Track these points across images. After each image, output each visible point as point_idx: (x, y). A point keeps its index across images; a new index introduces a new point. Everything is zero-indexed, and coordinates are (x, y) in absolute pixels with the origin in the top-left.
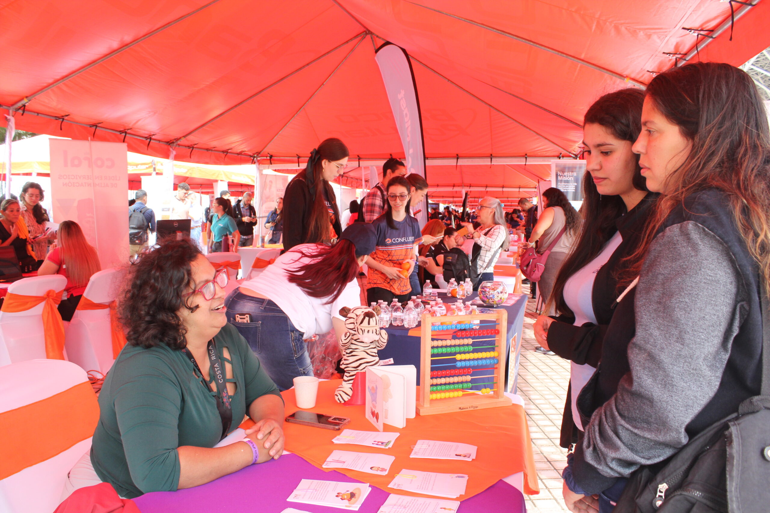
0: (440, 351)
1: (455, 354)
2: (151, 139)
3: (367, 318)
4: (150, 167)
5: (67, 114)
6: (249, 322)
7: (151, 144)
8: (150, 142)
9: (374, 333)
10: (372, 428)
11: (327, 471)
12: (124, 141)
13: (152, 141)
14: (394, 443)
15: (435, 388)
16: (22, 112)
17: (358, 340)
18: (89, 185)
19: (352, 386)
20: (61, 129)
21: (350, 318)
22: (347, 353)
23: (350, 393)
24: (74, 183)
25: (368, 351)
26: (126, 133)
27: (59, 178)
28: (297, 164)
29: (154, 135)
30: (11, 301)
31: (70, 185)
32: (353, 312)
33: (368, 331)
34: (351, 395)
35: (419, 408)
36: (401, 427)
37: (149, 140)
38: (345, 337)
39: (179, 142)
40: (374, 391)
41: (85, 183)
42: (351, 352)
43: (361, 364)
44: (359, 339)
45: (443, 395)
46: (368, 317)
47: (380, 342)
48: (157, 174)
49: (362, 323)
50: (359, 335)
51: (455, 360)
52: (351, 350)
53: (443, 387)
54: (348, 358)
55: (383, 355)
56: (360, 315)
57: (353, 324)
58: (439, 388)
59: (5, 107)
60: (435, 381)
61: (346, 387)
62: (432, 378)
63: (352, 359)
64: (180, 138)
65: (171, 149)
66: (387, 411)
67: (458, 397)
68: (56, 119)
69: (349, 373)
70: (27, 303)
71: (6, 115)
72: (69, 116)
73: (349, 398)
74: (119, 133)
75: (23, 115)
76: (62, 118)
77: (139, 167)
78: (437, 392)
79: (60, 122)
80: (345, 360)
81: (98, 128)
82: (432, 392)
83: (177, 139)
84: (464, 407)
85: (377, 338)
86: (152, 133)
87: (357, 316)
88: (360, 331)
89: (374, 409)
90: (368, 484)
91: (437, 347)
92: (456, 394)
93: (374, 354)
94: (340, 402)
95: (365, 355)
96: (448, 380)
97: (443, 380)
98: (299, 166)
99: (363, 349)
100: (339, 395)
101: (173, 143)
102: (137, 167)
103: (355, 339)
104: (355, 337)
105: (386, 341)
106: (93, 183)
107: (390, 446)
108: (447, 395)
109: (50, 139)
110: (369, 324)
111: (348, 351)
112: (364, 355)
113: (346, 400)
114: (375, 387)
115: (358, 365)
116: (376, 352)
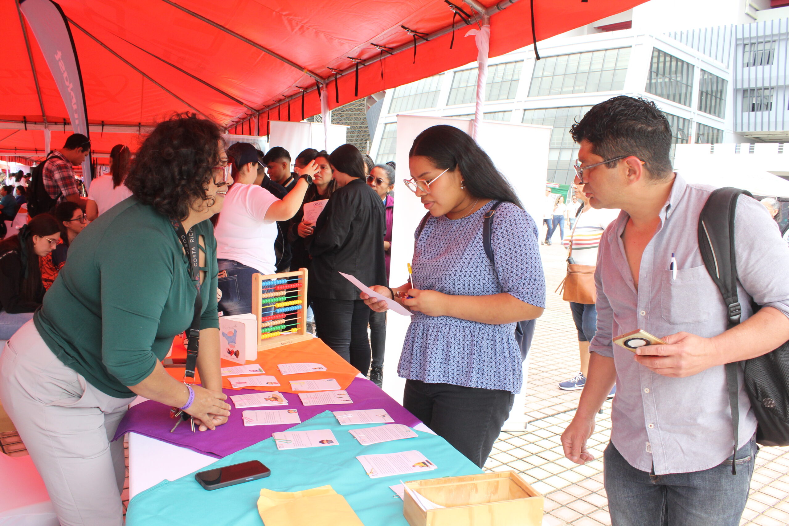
1: (275, 303)
6: (227, 276)
15: (264, 330)
40: (232, 334)
45: (269, 335)
51: (275, 308)
53: (270, 329)
58: (267, 329)
60: (265, 325)
62: (262, 323)
78: (266, 333)
82: (263, 334)
84: (283, 343)
89: (231, 349)
91: (266, 298)
96: (271, 323)
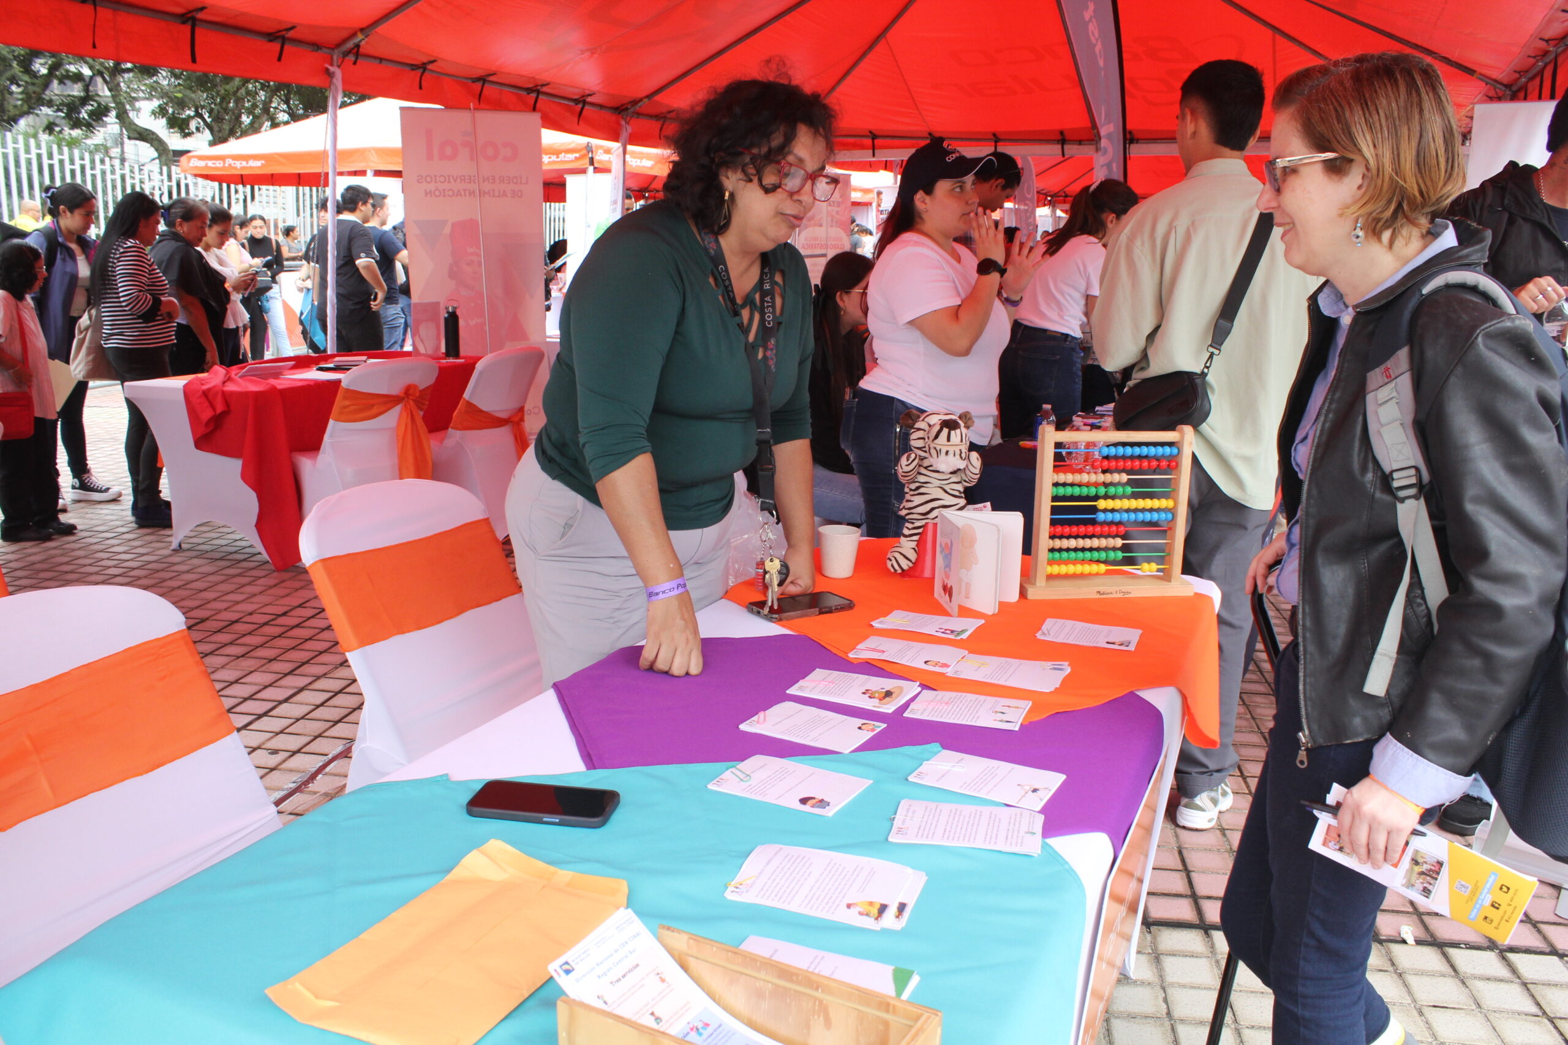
0: (1069, 491)
1: (1096, 498)
2: (585, 103)
3: (945, 431)
4: (582, 157)
5: (433, 59)
7: (585, 112)
8: (582, 109)
9: (958, 456)
10: (940, 610)
11: (855, 662)
12: (534, 109)
13: (587, 107)
14: (974, 632)
15: (1057, 555)
16: (353, 59)
17: (930, 468)
18: (472, 193)
19: (917, 545)
20: (421, 88)
21: (919, 429)
22: (911, 490)
23: (913, 556)
24: (444, 190)
25: (947, 488)
26: (539, 92)
27: (418, 181)
28: (871, 151)
29: (590, 95)
30: (347, 403)
31: (437, 193)
32: (923, 420)
33: (947, 453)
34: (913, 560)
35: (1027, 586)
36: (990, 613)
37: (580, 106)
38: (908, 460)
39: (637, 107)
40: (948, 550)
41: (465, 190)
42: (918, 488)
43: (933, 509)
44: (931, 466)
45: (1071, 569)
46: (947, 427)
47: (968, 472)
48: (597, 170)
49: (936, 437)
50: (931, 459)
51: (1094, 510)
52: (917, 484)
53: (1073, 555)
54: (912, 498)
55: (972, 496)
56: (934, 425)
57: (922, 441)
58: (1065, 555)
59: (325, 50)
60: (1058, 543)
61: (907, 545)
62: (1052, 537)
63: (918, 500)
64: (641, 100)
65: (623, 123)
66: (968, 585)
67: (1097, 574)
68: (413, 70)
69: (913, 523)
70: (372, 406)
71: (327, 66)
72: (435, 64)
73: (911, 565)
74: (524, 93)
75: (355, 63)
76: (423, 67)
77: (562, 156)
78: (1059, 562)
79: (419, 75)
80: (908, 501)
81: (486, 85)
82: (1051, 563)
83: (635, 102)
84: (1107, 591)
85: (962, 465)
86: (587, 92)
87: (930, 426)
88: (933, 452)
89: (946, 581)
90: (918, 683)
91: (1064, 485)
92: (1095, 568)
93: (957, 493)
94: (895, 570)
95: (941, 494)
96: (1081, 543)
97: (1073, 543)
98: (874, 156)
99: (938, 483)
100: (893, 559)
101: (627, 109)
102: (558, 157)
103: (925, 465)
104: (926, 463)
105: (977, 471)
106: (480, 191)
107: (965, 636)
108: (1079, 569)
109: (402, 109)
110: (949, 440)
111: (913, 486)
112: (939, 494)
113: (905, 567)
114: (949, 542)
115: (928, 509)
116: (962, 490)
